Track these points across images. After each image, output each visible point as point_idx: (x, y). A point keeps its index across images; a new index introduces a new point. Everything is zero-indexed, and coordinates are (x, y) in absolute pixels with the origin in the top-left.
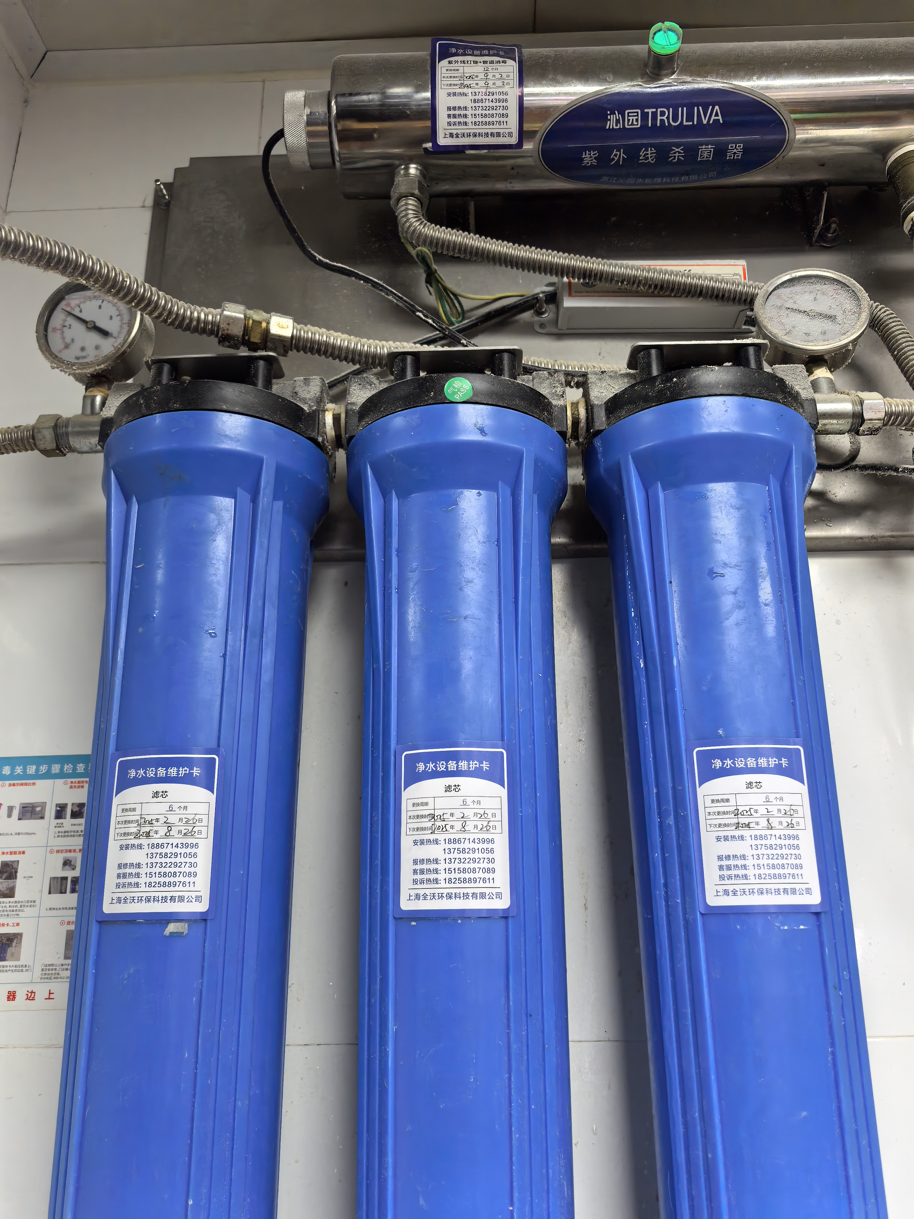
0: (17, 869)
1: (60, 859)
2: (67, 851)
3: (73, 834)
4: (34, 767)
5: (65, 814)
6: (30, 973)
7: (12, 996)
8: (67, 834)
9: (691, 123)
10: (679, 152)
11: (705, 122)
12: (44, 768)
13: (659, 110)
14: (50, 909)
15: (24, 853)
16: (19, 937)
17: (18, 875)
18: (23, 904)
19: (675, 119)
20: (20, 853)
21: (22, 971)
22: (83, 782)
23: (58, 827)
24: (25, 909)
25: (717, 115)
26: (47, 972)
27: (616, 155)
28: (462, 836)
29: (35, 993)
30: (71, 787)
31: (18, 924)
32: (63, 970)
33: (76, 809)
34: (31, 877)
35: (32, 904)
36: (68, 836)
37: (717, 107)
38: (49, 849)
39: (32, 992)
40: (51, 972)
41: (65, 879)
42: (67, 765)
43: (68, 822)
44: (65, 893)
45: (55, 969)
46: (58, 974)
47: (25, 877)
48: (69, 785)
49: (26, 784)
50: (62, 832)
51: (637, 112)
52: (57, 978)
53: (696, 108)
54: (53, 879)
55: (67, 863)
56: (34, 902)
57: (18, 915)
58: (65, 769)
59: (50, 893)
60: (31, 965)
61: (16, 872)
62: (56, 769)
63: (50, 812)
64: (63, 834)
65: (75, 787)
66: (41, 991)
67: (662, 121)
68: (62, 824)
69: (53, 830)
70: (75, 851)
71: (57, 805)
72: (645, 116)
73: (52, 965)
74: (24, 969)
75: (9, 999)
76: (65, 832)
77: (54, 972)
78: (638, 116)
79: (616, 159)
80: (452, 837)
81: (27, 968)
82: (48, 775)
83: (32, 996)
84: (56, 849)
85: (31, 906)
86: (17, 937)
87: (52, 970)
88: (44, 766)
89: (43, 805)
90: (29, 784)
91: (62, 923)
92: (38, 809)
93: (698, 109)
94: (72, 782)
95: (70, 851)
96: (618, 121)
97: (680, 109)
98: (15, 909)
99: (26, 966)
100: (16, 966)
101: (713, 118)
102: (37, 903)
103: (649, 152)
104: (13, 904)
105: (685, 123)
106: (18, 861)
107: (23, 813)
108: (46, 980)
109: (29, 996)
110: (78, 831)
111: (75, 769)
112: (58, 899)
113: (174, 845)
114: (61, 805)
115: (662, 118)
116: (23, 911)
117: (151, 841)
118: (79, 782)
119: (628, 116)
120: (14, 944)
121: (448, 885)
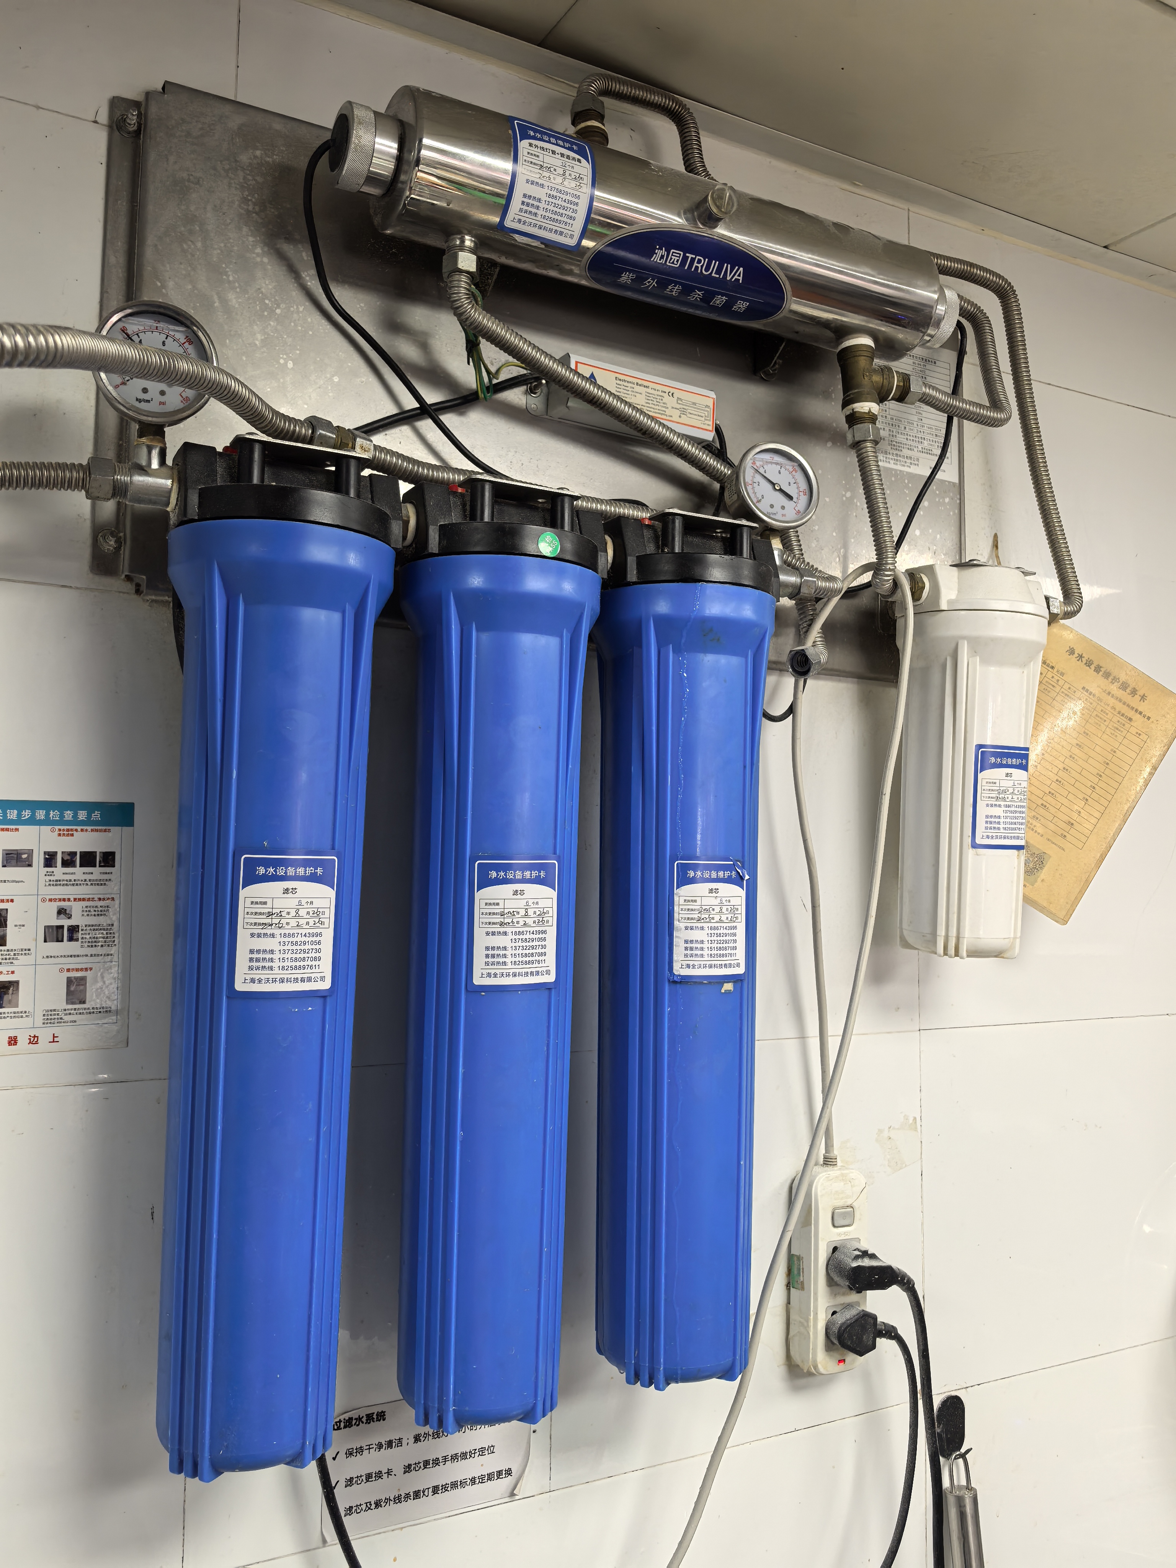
0: (7, 917)
1: (54, 907)
2: (60, 900)
3: (65, 882)
4: (16, 812)
5: (56, 863)
6: (30, 1019)
7: (13, 1041)
8: (59, 883)
9: (718, 276)
10: (699, 295)
11: (728, 278)
12: (26, 813)
13: (698, 257)
14: (47, 957)
15: (12, 901)
16: (15, 984)
17: (8, 923)
18: (16, 952)
19: (707, 269)
20: (8, 901)
21: (22, 1017)
22: (72, 830)
23: (48, 875)
24: (19, 957)
25: (739, 275)
26: (49, 1017)
27: (649, 282)
28: (525, 929)
29: (38, 1037)
30: (59, 835)
31: (13, 972)
32: (66, 1014)
33: (67, 857)
34: (23, 926)
35: (27, 952)
36: (60, 885)
37: (741, 269)
38: (40, 897)
39: (35, 1037)
40: (53, 1017)
41: (62, 927)
42: (53, 812)
43: (59, 871)
44: (62, 941)
45: (58, 1014)
46: (61, 1018)
47: (16, 926)
48: (57, 832)
49: (7, 830)
50: (53, 881)
51: (680, 254)
52: (60, 1023)
53: (726, 265)
54: (47, 928)
55: (61, 912)
56: (29, 950)
57: (12, 963)
58: (51, 816)
59: (45, 941)
60: (32, 1011)
61: (6, 920)
62: (41, 814)
63: (38, 859)
64: (55, 883)
65: (64, 834)
66: (45, 1035)
67: (697, 267)
68: (53, 872)
69: (43, 878)
70: (69, 900)
71: (45, 853)
72: (685, 258)
73: (54, 1010)
74: (24, 1015)
75: (10, 1044)
76: (57, 881)
77: (56, 1017)
78: (679, 257)
79: (648, 284)
80: (517, 930)
81: (27, 1014)
82: (32, 821)
83: (36, 1040)
84: (48, 897)
85: (25, 954)
86: (13, 985)
87: (54, 1015)
88: (27, 811)
89: (30, 853)
90: (12, 830)
91: (61, 970)
92: (24, 856)
93: (727, 266)
94: (60, 830)
95: (64, 900)
96: (662, 257)
97: (714, 261)
98: (8, 957)
99: (25, 1012)
100: (14, 1013)
101: (736, 277)
102: (33, 951)
103: (676, 288)
104: (5, 953)
105: (713, 275)
106: (7, 909)
107: (7, 860)
108: (49, 1025)
109: (32, 1040)
110: (70, 880)
111: (62, 816)
112: (54, 947)
113: (303, 935)
114: (51, 853)
115: (697, 265)
116: (17, 959)
117: (282, 931)
118: (68, 830)
119: (672, 255)
120: (10, 991)
121: (513, 966)
